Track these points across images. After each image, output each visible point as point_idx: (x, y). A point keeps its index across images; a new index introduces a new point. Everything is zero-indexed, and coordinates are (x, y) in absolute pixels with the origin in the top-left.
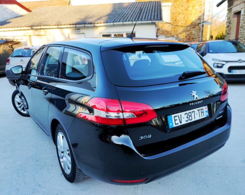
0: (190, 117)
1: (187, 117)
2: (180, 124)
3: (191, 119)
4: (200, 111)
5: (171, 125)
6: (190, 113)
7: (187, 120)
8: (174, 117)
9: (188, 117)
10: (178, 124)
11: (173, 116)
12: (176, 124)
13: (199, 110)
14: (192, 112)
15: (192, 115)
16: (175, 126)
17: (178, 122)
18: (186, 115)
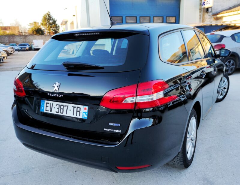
0: (62, 110)
1: (58, 109)
2: (49, 112)
3: (62, 111)
4: (75, 109)
5: (42, 109)
6: (63, 106)
7: (58, 111)
8: (47, 103)
9: (60, 109)
10: (48, 111)
11: (46, 101)
12: (46, 111)
13: (74, 107)
14: (65, 106)
15: (64, 109)
16: (45, 111)
17: (48, 109)
18: (58, 106)
